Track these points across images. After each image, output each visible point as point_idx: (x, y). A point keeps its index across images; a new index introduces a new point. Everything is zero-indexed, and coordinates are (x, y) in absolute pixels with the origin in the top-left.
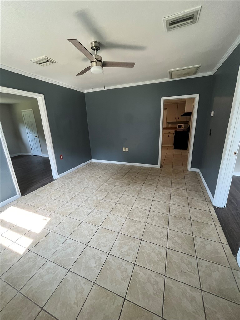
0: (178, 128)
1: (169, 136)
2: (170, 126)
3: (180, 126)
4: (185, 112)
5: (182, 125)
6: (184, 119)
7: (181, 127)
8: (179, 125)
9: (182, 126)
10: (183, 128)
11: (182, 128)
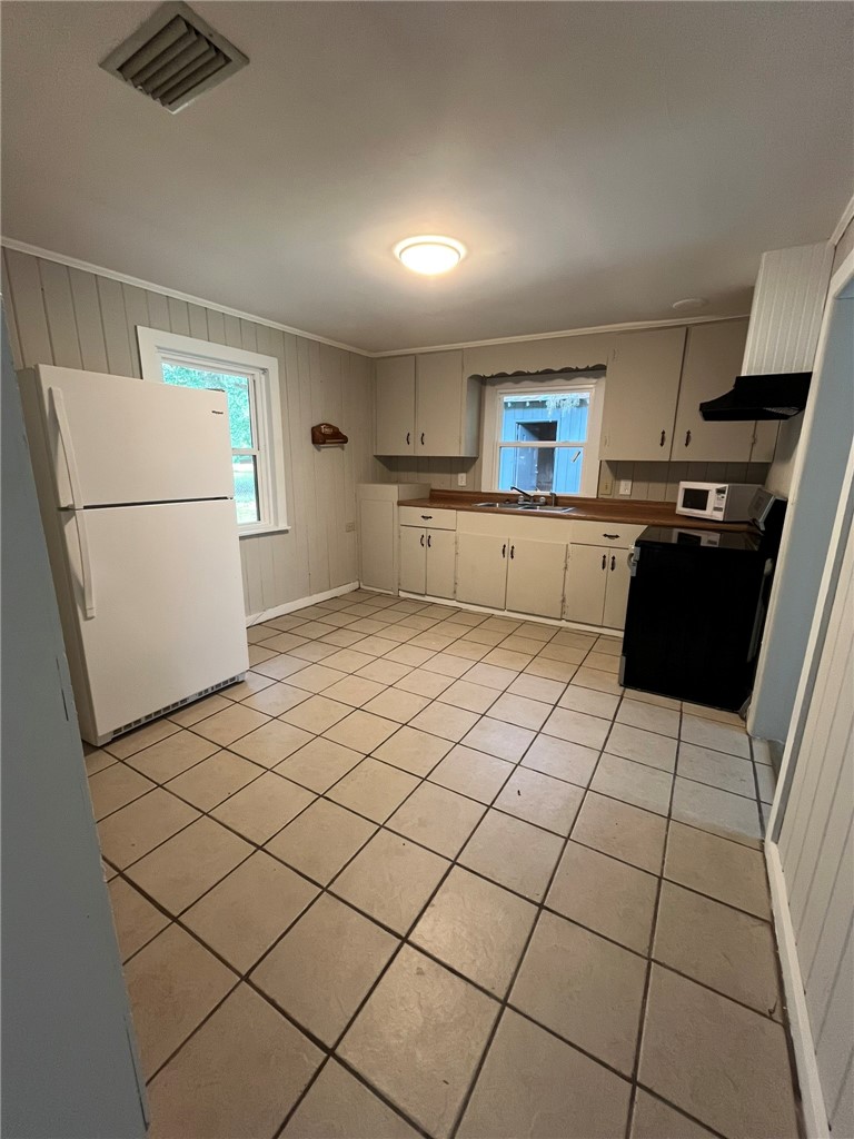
0: (680, 509)
1: (609, 564)
2: (625, 489)
3: (698, 499)
4: (744, 374)
5: (712, 487)
6: (733, 441)
7: (704, 508)
8: (687, 491)
9: (712, 500)
10: (719, 516)
11: (714, 510)
